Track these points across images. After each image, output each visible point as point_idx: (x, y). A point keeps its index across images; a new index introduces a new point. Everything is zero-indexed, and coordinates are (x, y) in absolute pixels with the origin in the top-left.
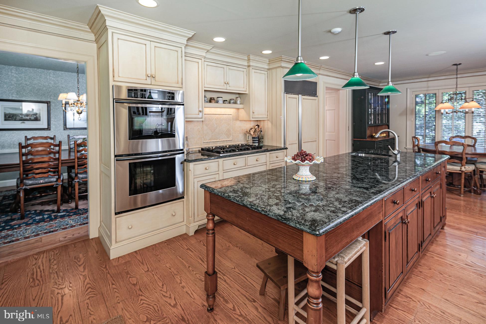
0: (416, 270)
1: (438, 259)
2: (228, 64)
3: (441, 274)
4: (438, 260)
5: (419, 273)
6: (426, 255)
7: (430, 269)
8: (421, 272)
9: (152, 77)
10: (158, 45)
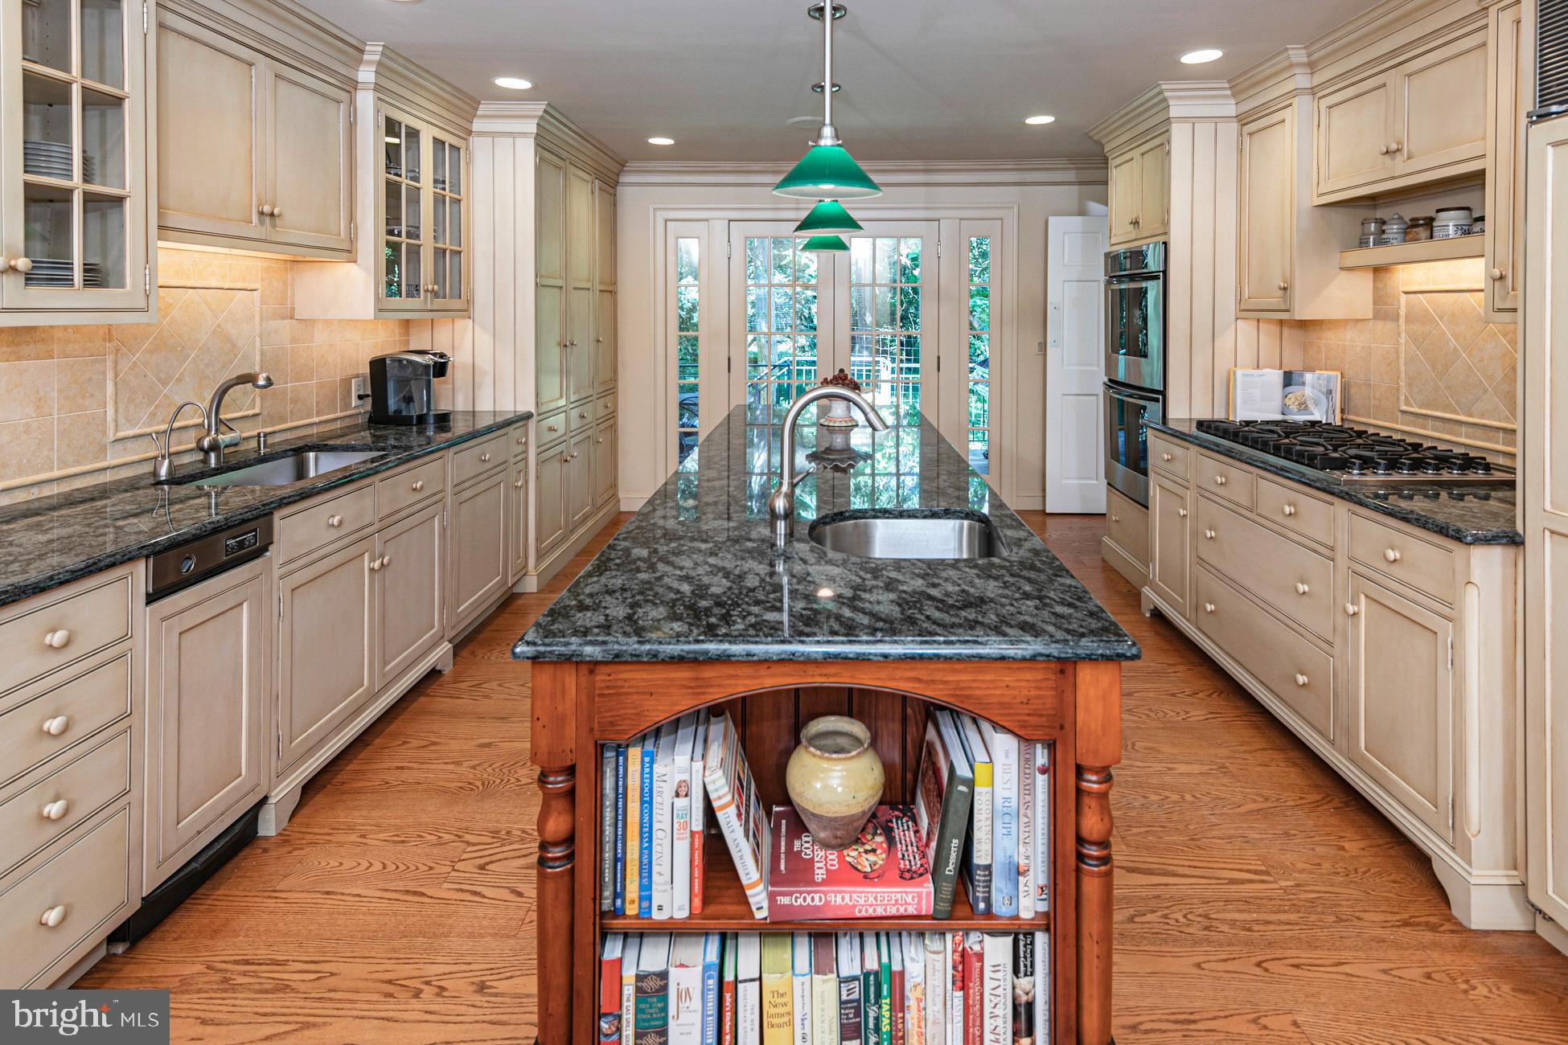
2: (1397, 59)
9: (1136, 223)
10: (1144, 148)
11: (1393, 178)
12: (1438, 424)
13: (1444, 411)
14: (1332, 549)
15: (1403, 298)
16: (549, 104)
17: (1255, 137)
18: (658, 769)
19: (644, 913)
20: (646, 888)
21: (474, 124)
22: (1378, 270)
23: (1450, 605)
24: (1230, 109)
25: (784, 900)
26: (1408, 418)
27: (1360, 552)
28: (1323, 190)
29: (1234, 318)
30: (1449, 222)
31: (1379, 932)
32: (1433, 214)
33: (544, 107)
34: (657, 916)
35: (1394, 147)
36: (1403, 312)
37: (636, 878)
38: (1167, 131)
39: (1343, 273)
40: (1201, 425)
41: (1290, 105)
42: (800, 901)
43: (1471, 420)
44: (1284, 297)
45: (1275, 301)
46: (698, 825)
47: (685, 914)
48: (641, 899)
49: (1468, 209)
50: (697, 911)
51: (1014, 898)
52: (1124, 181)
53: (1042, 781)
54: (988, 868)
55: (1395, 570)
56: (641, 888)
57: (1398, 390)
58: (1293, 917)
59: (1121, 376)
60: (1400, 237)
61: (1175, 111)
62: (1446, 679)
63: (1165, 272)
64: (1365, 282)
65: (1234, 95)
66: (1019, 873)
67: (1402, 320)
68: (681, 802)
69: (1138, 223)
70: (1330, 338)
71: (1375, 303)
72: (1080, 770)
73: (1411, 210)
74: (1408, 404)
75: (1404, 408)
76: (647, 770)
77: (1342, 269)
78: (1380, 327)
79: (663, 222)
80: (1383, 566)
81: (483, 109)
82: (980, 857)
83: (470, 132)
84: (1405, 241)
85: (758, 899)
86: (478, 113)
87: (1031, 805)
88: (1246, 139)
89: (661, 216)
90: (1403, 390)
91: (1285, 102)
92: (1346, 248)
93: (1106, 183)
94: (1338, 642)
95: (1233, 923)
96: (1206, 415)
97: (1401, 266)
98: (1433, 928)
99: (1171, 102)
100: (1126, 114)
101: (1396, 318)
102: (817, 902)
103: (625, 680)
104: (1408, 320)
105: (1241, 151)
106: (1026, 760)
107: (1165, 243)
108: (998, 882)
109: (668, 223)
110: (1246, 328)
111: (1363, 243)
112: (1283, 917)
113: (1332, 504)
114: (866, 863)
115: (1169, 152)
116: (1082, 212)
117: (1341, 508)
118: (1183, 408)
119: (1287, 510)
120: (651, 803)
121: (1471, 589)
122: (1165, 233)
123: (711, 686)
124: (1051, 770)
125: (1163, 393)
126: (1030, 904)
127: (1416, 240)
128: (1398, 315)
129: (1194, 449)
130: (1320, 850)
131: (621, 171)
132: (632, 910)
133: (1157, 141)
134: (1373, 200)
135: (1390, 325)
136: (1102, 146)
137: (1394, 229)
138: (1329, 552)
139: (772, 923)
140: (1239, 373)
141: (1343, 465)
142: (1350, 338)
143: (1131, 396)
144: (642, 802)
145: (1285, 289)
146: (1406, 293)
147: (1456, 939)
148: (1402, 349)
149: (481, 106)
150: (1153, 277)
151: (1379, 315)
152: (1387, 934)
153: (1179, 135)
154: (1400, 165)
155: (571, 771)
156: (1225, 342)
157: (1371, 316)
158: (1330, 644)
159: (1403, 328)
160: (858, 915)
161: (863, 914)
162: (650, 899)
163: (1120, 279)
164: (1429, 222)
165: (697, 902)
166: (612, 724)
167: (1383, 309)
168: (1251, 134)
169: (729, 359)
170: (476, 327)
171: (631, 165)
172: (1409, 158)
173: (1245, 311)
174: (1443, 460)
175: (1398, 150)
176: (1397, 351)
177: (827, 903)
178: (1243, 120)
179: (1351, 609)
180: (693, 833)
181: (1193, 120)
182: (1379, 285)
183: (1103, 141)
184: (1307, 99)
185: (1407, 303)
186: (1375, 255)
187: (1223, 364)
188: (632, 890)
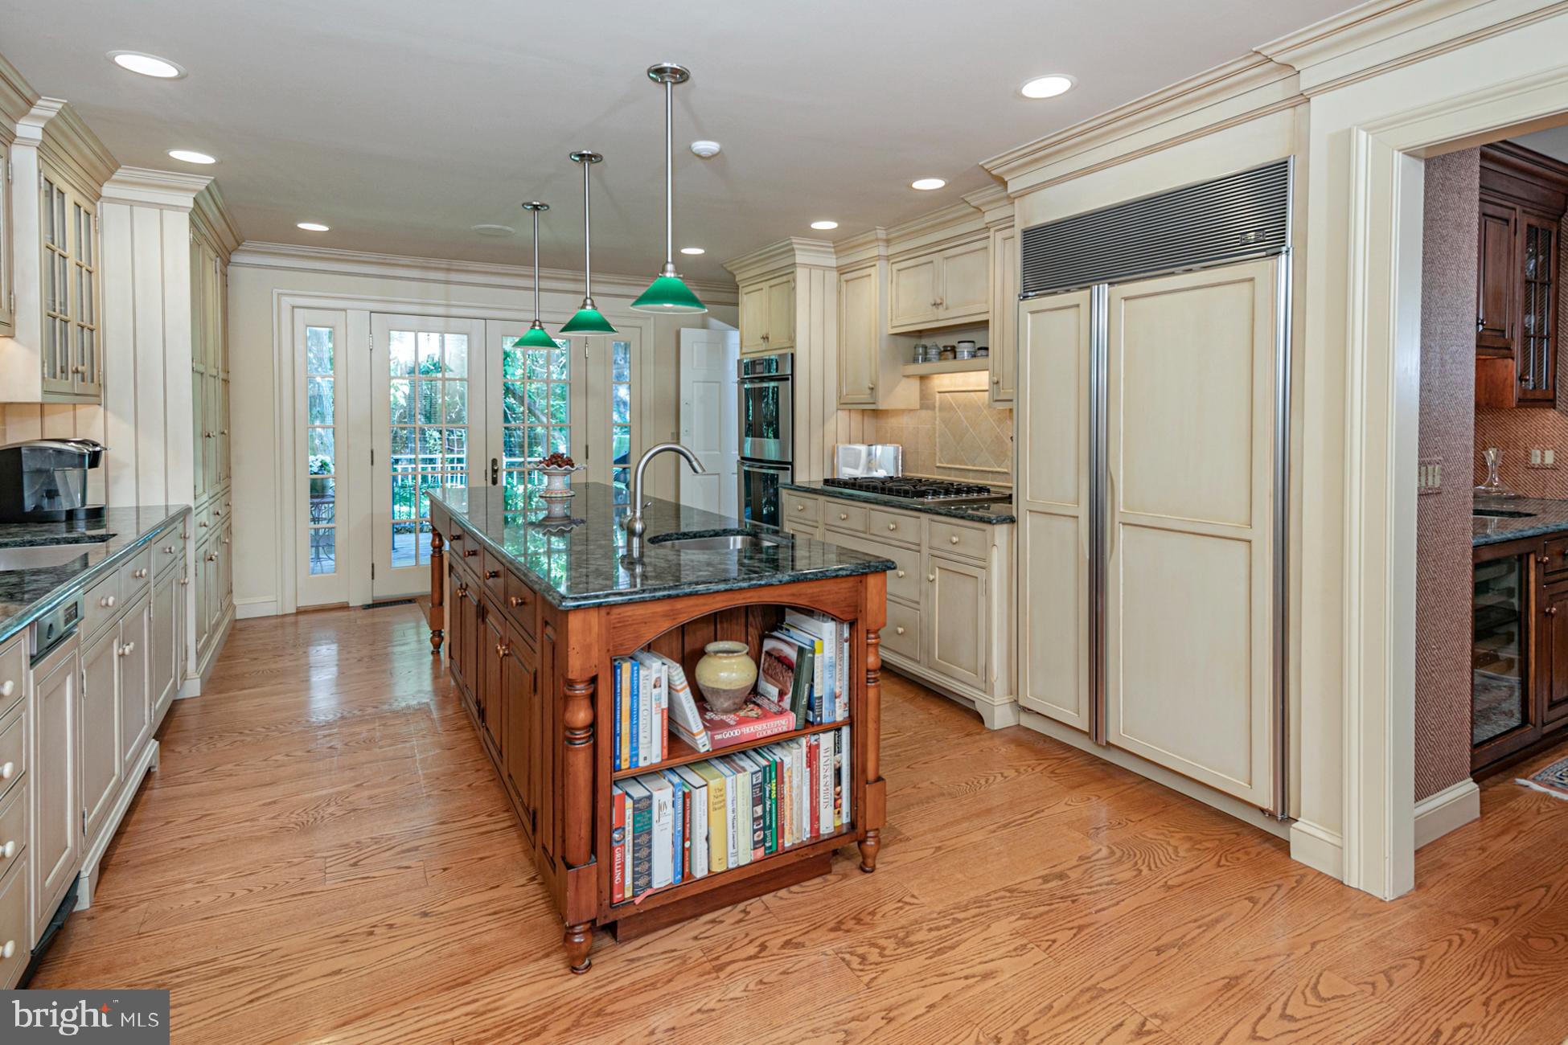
0: (487, 768)
1: (476, 820)
2: (939, 247)
3: (445, 790)
4: (475, 816)
5: (479, 767)
6: (507, 811)
7: (470, 786)
8: (478, 770)
9: (766, 338)
10: (773, 282)
11: (938, 320)
12: (957, 472)
13: (961, 464)
14: (919, 545)
15: (938, 396)
16: (214, 180)
17: (850, 283)
18: (643, 673)
19: (634, 763)
20: (635, 750)
21: (103, 189)
22: (923, 378)
23: (984, 560)
24: (832, 261)
25: (718, 737)
26: (941, 470)
27: (936, 543)
28: (895, 323)
29: (835, 409)
30: (964, 350)
31: (956, 741)
32: (955, 344)
33: (208, 182)
34: (642, 764)
35: (939, 301)
36: (937, 404)
37: (628, 744)
38: (793, 272)
39: (905, 380)
40: (826, 482)
41: (874, 265)
42: (728, 735)
43: (975, 468)
44: (871, 394)
45: (865, 396)
46: (665, 705)
47: (659, 760)
48: (631, 757)
49: (973, 342)
50: (666, 757)
51: (834, 711)
52: (753, 306)
53: (846, 645)
54: (821, 698)
55: (957, 549)
56: (632, 749)
57: (935, 454)
58: (917, 746)
59: (748, 453)
60: (937, 357)
61: (800, 258)
62: (982, 600)
63: (792, 375)
64: (915, 385)
65: (836, 252)
66: (836, 697)
67: (937, 409)
68: (656, 691)
69: (768, 338)
70: (893, 422)
71: (921, 399)
72: (868, 632)
73: (944, 341)
74: (941, 462)
75: (938, 465)
76: (635, 675)
77: (904, 376)
78: (925, 414)
79: (290, 308)
80: (949, 547)
81: (120, 174)
82: (816, 694)
83: (99, 197)
84: (940, 359)
85: (703, 742)
86: (114, 177)
87: (841, 659)
88: (844, 284)
89: (287, 302)
90: (938, 454)
91: (870, 263)
92: (907, 363)
93: (737, 304)
94: (922, 602)
95: (890, 756)
96: (828, 476)
97: (936, 376)
98: (979, 734)
99: (797, 252)
100: (760, 255)
101: (934, 408)
102: (736, 734)
103: (629, 616)
104: (941, 409)
105: (839, 292)
106: (839, 634)
107: (792, 355)
108: (825, 704)
109: (296, 310)
110: (843, 415)
111: (915, 360)
112: (913, 747)
113: (919, 518)
114: (753, 714)
115: (794, 288)
116: (704, 326)
117: (925, 517)
118: (808, 472)
119: (892, 526)
120: (638, 695)
121: (995, 548)
122: (792, 347)
123: (681, 613)
124: (850, 640)
125: (792, 464)
126: (841, 714)
127: (946, 359)
128: (935, 407)
129: (822, 498)
130: (920, 717)
131: (235, 249)
132: (625, 765)
133: (784, 279)
134: (920, 334)
135: (929, 413)
136: (734, 276)
137: (933, 352)
138: (917, 548)
139: (713, 751)
140: (841, 447)
141: (923, 494)
142: (905, 422)
143: (761, 467)
144: (632, 695)
145: (872, 389)
146: (939, 392)
147: (989, 735)
148: (937, 428)
149: (119, 170)
150: (784, 379)
151: (922, 407)
152: (961, 741)
153: (801, 275)
154: (941, 313)
155: (594, 680)
156: (830, 426)
157: (918, 407)
158: (918, 603)
159: (938, 414)
160: (758, 737)
161: (761, 736)
162: (637, 755)
163: (752, 380)
164: (953, 350)
165: (666, 751)
166: (622, 645)
167: (926, 402)
168: (847, 281)
169: (372, 452)
170: (109, 414)
171: (246, 245)
172: (947, 309)
173: (844, 405)
174: (970, 489)
175: (941, 304)
176: (934, 429)
177: (742, 733)
178: (841, 270)
179: (931, 577)
180: (663, 710)
181: (810, 267)
182: (924, 388)
183: (735, 273)
184: (884, 263)
185: (940, 398)
186: (921, 368)
187: (829, 442)
188: (625, 752)
